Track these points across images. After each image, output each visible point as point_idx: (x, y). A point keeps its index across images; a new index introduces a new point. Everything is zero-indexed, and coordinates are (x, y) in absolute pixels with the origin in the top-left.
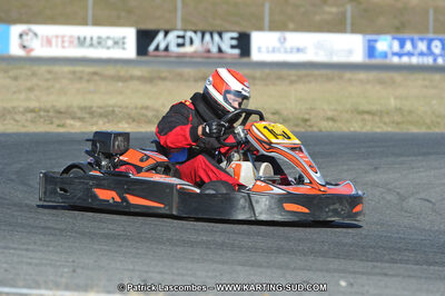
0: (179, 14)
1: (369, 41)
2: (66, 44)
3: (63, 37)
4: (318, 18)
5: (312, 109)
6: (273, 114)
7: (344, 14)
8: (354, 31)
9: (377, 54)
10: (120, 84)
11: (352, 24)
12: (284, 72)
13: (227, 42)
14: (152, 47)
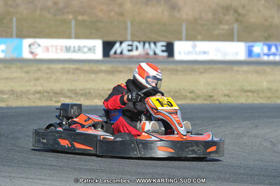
0: (129, 31)
1: (249, 47)
2: (59, 51)
3: (56, 46)
4: (216, 32)
5: (215, 89)
6: (191, 93)
7: (232, 30)
8: (239, 40)
9: (254, 54)
10: (93, 76)
11: (238, 36)
12: (196, 67)
13: (159, 48)
14: (112, 52)
